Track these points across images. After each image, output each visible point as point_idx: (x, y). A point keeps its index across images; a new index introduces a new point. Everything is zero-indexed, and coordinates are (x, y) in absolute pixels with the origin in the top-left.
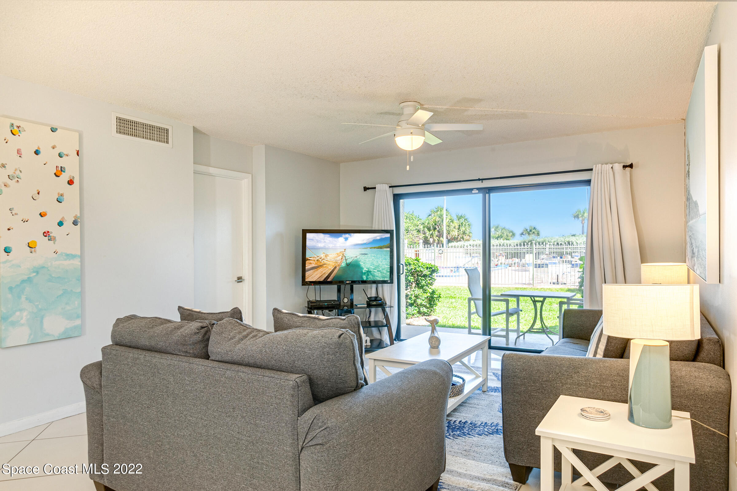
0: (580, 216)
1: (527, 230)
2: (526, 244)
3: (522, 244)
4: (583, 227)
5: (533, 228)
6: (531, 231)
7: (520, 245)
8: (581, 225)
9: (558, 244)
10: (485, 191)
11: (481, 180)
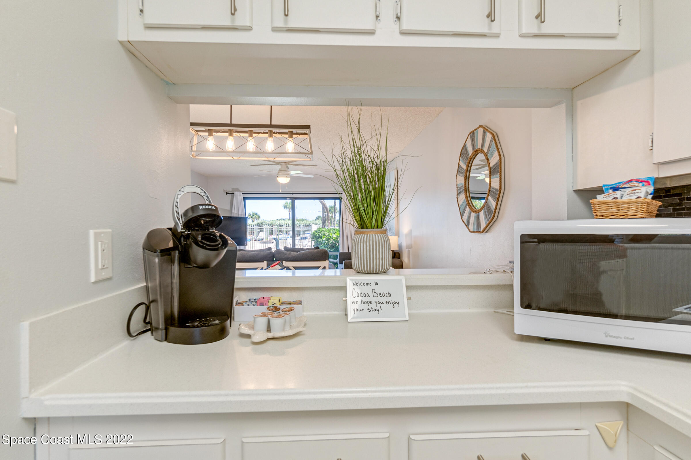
0: (288, 206)
1: (251, 215)
2: (259, 225)
3: (257, 225)
4: (290, 214)
5: (255, 214)
6: (253, 216)
7: (256, 226)
8: (289, 213)
9: (280, 225)
10: (293, 199)
11: (292, 194)
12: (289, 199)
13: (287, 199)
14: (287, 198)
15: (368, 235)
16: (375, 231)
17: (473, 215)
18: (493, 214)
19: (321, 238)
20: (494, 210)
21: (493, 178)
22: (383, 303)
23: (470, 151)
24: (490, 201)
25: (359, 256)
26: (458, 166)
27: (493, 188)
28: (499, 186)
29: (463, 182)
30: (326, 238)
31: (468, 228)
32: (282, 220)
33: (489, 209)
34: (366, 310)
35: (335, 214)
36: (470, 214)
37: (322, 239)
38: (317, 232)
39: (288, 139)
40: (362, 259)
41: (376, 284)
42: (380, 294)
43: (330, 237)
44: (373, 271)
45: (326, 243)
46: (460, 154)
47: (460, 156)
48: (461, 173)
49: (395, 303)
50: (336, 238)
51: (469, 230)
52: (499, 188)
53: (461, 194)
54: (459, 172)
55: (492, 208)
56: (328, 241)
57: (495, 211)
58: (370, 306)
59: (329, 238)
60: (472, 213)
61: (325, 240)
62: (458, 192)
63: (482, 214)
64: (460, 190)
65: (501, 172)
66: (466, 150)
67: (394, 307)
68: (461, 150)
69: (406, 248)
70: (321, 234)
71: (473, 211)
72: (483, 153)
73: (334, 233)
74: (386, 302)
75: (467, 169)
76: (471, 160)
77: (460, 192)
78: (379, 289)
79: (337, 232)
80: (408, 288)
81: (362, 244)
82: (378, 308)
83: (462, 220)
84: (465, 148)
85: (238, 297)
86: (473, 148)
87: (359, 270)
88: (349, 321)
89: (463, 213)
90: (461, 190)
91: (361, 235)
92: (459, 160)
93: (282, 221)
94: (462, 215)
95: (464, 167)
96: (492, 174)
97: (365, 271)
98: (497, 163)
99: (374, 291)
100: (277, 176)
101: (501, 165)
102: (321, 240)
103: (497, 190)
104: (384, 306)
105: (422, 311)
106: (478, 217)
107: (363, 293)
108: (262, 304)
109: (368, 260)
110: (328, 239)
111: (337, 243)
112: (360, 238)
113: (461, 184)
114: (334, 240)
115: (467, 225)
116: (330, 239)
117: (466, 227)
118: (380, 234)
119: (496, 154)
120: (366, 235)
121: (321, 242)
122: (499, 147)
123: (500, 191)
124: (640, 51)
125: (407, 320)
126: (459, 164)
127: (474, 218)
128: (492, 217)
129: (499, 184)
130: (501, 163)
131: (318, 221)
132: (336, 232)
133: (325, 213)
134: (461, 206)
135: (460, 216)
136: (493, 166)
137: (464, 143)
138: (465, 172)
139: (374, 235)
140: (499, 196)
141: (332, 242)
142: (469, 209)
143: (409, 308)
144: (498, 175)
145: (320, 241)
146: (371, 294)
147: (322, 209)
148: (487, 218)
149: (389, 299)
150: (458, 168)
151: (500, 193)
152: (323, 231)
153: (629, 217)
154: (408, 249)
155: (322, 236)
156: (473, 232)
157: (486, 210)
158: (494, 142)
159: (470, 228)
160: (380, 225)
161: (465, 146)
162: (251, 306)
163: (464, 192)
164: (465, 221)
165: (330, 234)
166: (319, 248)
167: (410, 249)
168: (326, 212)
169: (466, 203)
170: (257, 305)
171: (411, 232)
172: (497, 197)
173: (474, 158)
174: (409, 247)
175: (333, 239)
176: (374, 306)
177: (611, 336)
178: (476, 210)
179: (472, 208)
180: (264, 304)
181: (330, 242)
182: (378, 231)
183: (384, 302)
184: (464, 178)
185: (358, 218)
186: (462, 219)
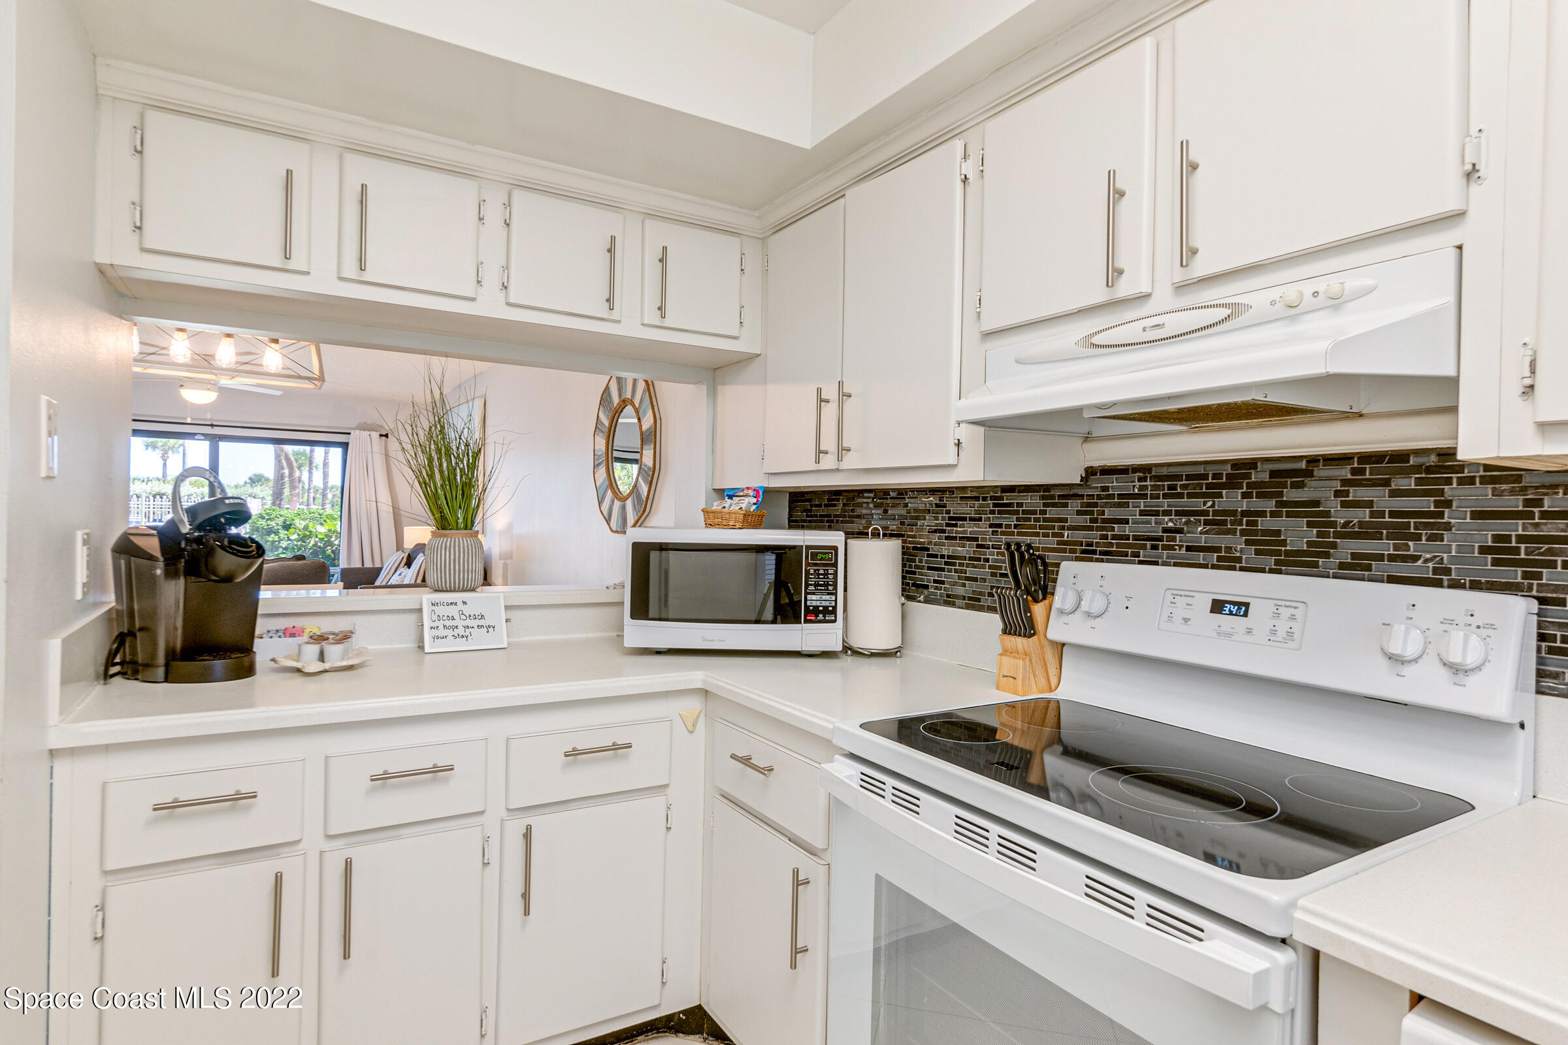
10: (215, 440)
11: (212, 425)
12: (203, 438)
13: (196, 437)
14: (195, 434)
15: (453, 539)
16: (463, 534)
17: (617, 504)
18: (643, 506)
19: (276, 533)
20: (645, 500)
21: (645, 450)
22: (473, 627)
23: (616, 400)
24: (641, 485)
25: (439, 568)
26: (597, 419)
27: (645, 466)
28: (652, 463)
29: (604, 448)
30: (298, 535)
31: (609, 524)
32: (143, 481)
33: (639, 497)
34: (450, 638)
35: (310, 473)
36: (613, 502)
37: (279, 537)
38: (263, 518)
39: (269, 344)
40: (443, 572)
41: (464, 603)
42: (470, 616)
43: (310, 532)
44: (459, 588)
45: (297, 545)
46: (600, 399)
47: (600, 403)
48: (601, 431)
49: (489, 627)
50: (327, 536)
51: (610, 528)
52: (652, 466)
53: (601, 467)
54: (597, 430)
55: (643, 496)
56: (304, 542)
57: (647, 501)
58: (456, 632)
59: (308, 533)
60: (616, 500)
61: (295, 540)
62: (596, 463)
63: (629, 503)
64: (599, 459)
65: (655, 442)
66: (610, 395)
67: (488, 632)
68: (602, 393)
69: (500, 559)
70: (277, 524)
71: (617, 498)
72: (631, 404)
73: (321, 524)
74: (478, 626)
75: (611, 426)
76: (617, 414)
77: (599, 464)
78: (467, 610)
79: (327, 520)
80: (507, 608)
81: (443, 550)
82: (467, 633)
83: (601, 511)
84: (607, 391)
85: (261, 626)
86: (620, 395)
87: (438, 586)
88: (426, 651)
89: (602, 499)
90: (600, 461)
91: (442, 539)
92: (599, 409)
93: (144, 483)
94: (600, 503)
95: (607, 423)
96: (644, 442)
97: (446, 587)
98: (651, 427)
99: (461, 612)
100: (182, 386)
101: (655, 431)
102: (276, 538)
103: (649, 469)
104: (475, 631)
105: (525, 639)
106: (624, 508)
107: (446, 616)
108: (293, 635)
109: (452, 572)
110: (305, 536)
111: (329, 548)
112: (440, 544)
113: (600, 449)
114: (320, 539)
115: (608, 521)
116: (310, 537)
117: (605, 523)
118: (469, 537)
119: (650, 413)
120: (449, 539)
121: (277, 543)
122: (655, 404)
123: (654, 471)
124: (760, 355)
125: (505, 647)
126: (598, 416)
127: (617, 509)
128: (642, 509)
129: (652, 460)
130: (656, 428)
131: (259, 489)
132: (325, 521)
133: (283, 469)
134: (600, 487)
135: (597, 503)
136: (648, 430)
137: (607, 383)
138: (607, 430)
139: (461, 539)
140: (652, 478)
141: (315, 545)
142: (611, 494)
143: (508, 636)
144: (652, 447)
145: (273, 542)
146: (457, 617)
147: (275, 459)
148: (635, 510)
149: (481, 622)
150: (597, 422)
151: (653, 474)
152: (281, 516)
153: (731, 527)
154: (503, 561)
155: (278, 529)
156: (616, 532)
157: (635, 499)
158: (647, 394)
159: (611, 525)
160: (469, 525)
161: (607, 388)
162: (276, 639)
163: (604, 464)
164: (605, 513)
165: (311, 525)
166: (304, 556)
167: (508, 561)
168: (286, 466)
169: (607, 483)
170: (285, 637)
171: (510, 527)
172: (650, 479)
173: (622, 411)
174: (507, 556)
175: (317, 537)
176: (461, 631)
177: (707, 640)
178: (620, 495)
179: (615, 492)
180: (297, 635)
181: (310, 545)
182: (466, 534)
183: (476, 626)
184: (605, 441)
185: (438, 515)
186: (600, 509)
